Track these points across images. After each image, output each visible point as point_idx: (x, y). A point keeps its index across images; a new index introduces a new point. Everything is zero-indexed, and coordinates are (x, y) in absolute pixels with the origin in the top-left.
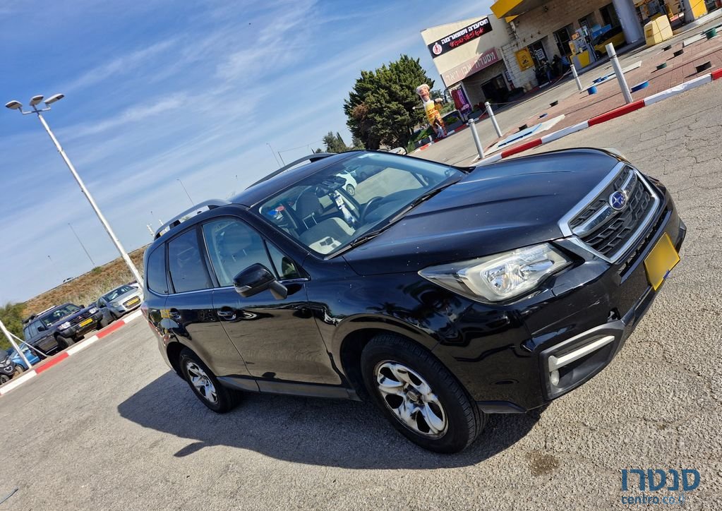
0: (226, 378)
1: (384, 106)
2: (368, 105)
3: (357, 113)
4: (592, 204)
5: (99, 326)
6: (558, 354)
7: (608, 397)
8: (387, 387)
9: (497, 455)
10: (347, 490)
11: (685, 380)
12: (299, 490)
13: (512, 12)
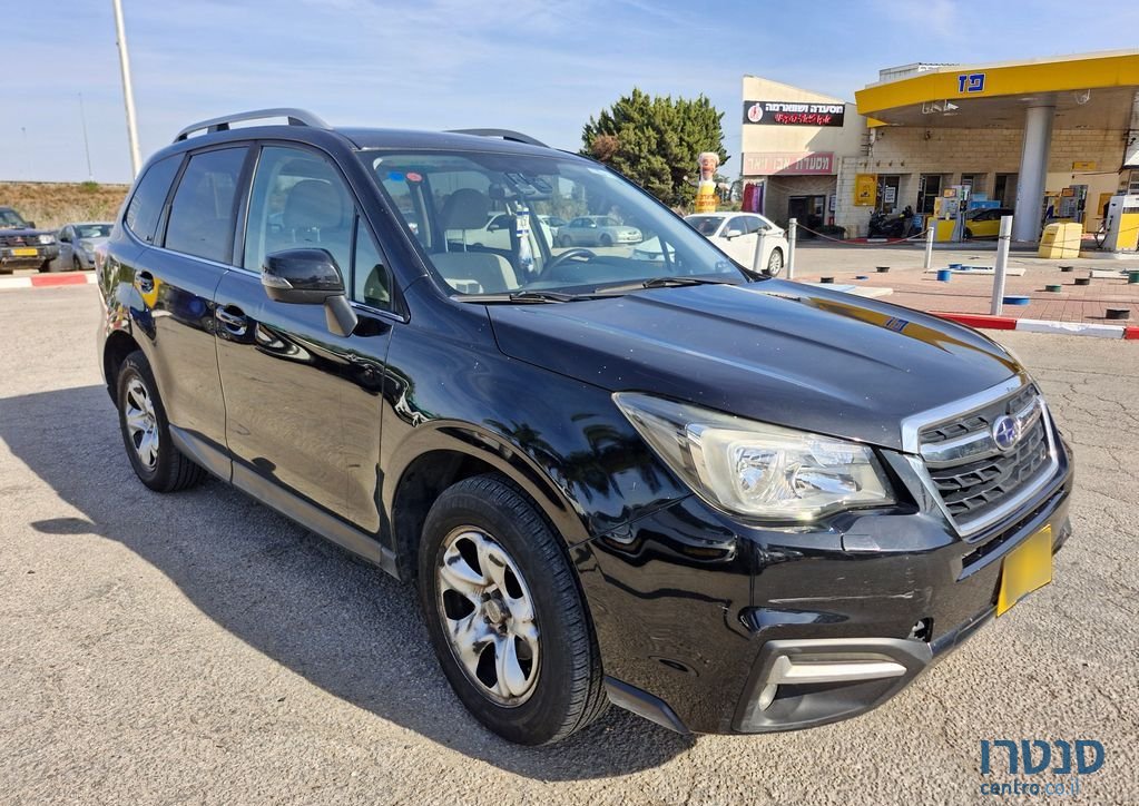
0: (184, 433)
1: (643, 155)
2: (620, 142)
3: (599, 147)
4: (967, 417)
5: (45, 268)
6: (795, 656)
7: (826, 760)
8: (455, 576)
9: (594, 782)
10: (295, 726)
11: (971, 791)
12: (211, 688)
13: (881, 115)
